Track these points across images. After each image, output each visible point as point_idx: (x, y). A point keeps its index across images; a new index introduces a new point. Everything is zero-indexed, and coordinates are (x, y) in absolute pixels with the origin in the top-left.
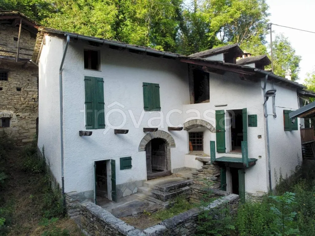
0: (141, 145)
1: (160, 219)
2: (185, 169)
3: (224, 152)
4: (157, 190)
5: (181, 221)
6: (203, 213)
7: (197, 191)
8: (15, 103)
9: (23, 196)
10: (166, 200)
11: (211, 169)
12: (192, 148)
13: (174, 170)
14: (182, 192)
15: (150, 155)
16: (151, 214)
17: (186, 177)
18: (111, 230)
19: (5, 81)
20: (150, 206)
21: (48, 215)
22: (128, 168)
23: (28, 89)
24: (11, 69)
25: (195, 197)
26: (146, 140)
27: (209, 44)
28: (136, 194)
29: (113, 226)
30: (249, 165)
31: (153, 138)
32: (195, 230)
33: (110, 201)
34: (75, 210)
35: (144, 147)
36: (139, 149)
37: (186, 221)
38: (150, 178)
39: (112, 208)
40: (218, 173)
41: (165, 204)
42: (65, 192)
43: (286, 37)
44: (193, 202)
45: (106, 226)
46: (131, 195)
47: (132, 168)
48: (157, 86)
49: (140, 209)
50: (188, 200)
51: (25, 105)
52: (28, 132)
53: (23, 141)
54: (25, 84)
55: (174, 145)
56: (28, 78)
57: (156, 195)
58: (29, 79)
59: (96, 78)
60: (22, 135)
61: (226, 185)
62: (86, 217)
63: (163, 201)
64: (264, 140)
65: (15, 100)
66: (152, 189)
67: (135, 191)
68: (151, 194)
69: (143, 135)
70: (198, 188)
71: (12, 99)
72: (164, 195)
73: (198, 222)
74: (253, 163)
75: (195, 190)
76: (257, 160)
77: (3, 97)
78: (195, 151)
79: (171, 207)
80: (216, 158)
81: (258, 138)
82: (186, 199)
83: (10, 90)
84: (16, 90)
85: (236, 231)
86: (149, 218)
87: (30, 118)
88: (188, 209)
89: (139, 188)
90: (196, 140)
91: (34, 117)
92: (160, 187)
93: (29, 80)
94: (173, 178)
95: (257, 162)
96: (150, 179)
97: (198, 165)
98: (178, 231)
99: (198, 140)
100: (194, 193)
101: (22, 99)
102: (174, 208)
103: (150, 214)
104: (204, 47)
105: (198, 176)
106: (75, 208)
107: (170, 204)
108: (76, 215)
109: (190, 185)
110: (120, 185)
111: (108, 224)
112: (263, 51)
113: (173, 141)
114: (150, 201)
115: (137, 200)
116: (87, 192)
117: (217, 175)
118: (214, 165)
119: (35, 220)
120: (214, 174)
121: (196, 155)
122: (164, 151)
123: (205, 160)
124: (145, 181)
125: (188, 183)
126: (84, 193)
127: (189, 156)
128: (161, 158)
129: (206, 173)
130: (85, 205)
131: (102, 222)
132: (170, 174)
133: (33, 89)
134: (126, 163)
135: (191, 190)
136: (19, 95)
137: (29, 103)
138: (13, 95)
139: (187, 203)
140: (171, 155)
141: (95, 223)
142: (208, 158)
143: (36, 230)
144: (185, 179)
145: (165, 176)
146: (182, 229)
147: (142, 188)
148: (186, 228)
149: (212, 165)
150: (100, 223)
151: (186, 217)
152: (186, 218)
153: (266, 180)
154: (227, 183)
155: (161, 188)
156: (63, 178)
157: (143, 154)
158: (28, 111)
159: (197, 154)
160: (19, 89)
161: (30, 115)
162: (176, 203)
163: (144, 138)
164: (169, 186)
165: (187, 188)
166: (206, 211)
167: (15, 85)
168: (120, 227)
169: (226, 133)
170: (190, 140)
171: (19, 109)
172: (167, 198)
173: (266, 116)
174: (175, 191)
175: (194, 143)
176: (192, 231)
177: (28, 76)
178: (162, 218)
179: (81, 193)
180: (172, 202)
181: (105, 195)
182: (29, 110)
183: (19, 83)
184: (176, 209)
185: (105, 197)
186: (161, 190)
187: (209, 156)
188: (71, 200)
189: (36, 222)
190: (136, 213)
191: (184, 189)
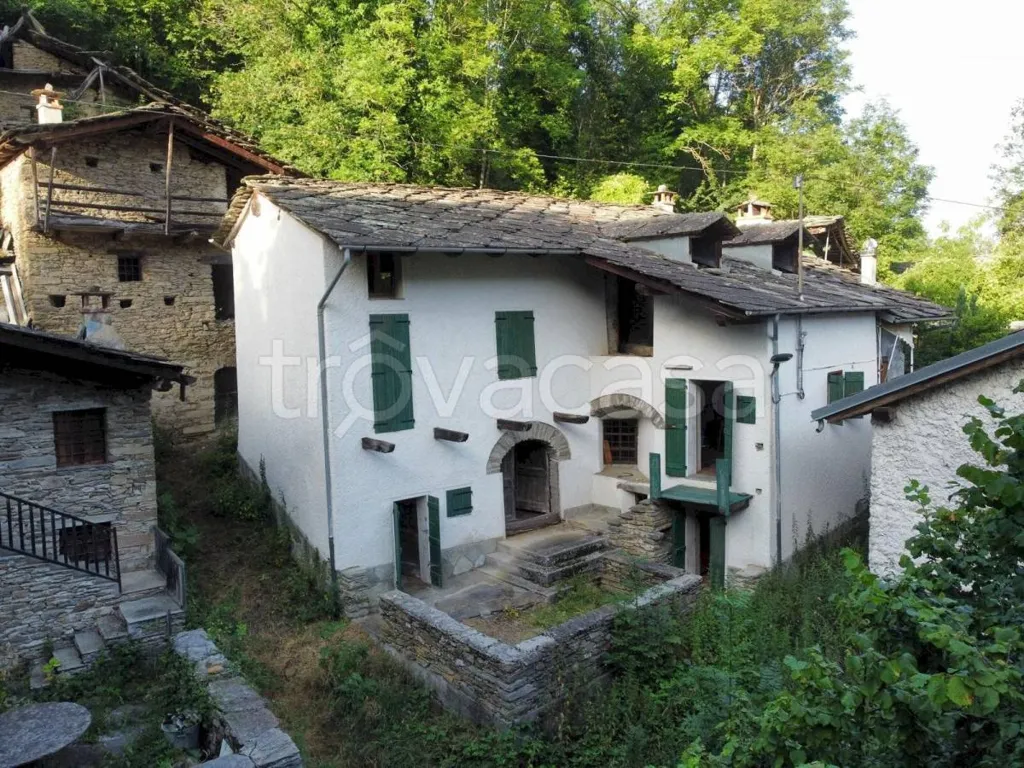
0: (491, 460)
1: (538, 624)
2: (594, 509)
3: (683, 475)
4: (530, 560)
5: (581, 629)
6: (624, 615)
7: (617, 565)
8: (164, 336)
9: (234, 573)
10: (550, 584)
11: (651, 514)
12: (609, 456)
13: (566, 512)
14: (586, 565)
15: (512, 478)
16: (520, 614)
17: (595, 529)
18: (454, 644)
19: (138, 283)
20: (517, 596)
21: (304, 617)
22: (464, 513)
23: (190, 300)
24: (148, 250)
25: (612, 577)
26: (504, 448)
27: (671, 122)
28: (481, 570)
29: (458, 637)
30: (730, 510)
31: (519, 441)
32: (609, 645)
33: (426, 584)
34: (360, 605)
35: (498, 464)
36: (487, 469)
37: (591, 629)
38: (511, 532)
39: (435, 601)
40: (667, 522)
41: (550, 592)
42: (336, 568)
43: (894, 108)
44: (608, 587)
45: (442, 638)
46: (472, 570)
47: (473, 512)
48: (528, 317)
49: (495, 603)
50: (598, 583)
51: (186, 342)
52: (195, 410)
53: (187, 431)
54: (184, 286)
55: (567, 455)
56: (189, 268)
57: (529, 572)
58: (191, 271)
59: (393, 317)
60: (182, 417)
61: (685, 548)
62: (396, 621)
63: (543, 585)
64: (769, 454)
65: (163, 331)
66: (519, 558)
67: (480, 562)
68: (515, 569)
69: (496, 435)
70: (620, 560)
71: (155, 328)
72: (547, 574)
73: (615, 631)
74: (743, 504)
75: (613, 564)
76: (752, 497)
77: (134, 324)
78: (617, 465)
79: (560, 599)
80: (662, 489)
81: (755, 450)
82: (593, 581)
83: (148, 306)
84: (162, 304)
85: (687, 648)
86: (516, 623)
87: (198, 373)
88: (598, 605)
89: (490, 556)
90: (620, 438)
91: (208, 369)
92: (536, 554)
93: (191, 275)
94: (563, 530)
95: (753, 503)
96: (513, 535)
97: (622, 502)
98: (576, 647)
99: (624, 438)
100: (612, 570)
101: (179, 325)
102: (568, 601)
103: (517, 614)
104: (657, 131)
105: (620, 528)
106: (360, 601)
107: (560, 592)
108: (363, 616)
109: (602, 548)
110: (447, 551)
111: (446, 635)
112: (826, 148)
113: (566, 443)
114: (514, 585)
115: (484, 583)
116: (379, 566)
117: (664, 527)
118: (658, 506)
119: (280, 627)
120: (656, 527)
121: (620, 477)
122: (545, 467)
123: (639, 491)
124: (501, 539)
125: (599, 545)
126: (374, 569)
127: (603, 478)
128: (535, 483)
129: (639, 523)
130: (389, 598)
131: (434, 631)
132: (557, 520)
133: (202, 299)
134: (460, 502)
135: (605, 564)
136: (171, 315)
137: (196, 334)
138: (158, 317)
139: (595, 590)
140: (560, 477)
141: (416, 633)
142: (644, 487)
143: (289, 645)
144: (591, 534)
145: (545, 526)
146: (585, 644)
147: (495, 556)
148: (592, 641)
149: (653, 507)
150: (429, 632)
151: (592, 621)
152: (590, 625)
153: (768, 541)
154: (686, 544)
155: (539, 558)
156: (331, 541)
157: (498, 479)
158: (195, 355)
159: (620, 473)
160: (169, 301)
161: (199, 365)
162: (572, 589)
163: (498, 443)
164: (555, 554)
165: (596, 555)
166: (629, 611)
167: (161, 292)
168: (471, 640)
169: (687, 432)
170: (606, 438)
171: (172, 352)
172: (553, 579)
173: (776, 400)
174: (569, 564)
175: (615, 445)
176: (604, 645)
177: (190, 263)
178: (544, 622)
179: (368, 570)
180: (563, 589)
181: (414, 572)
182: (196, 353)
183: (169, 284)
184: (571, 603)
185: (413, 576)
186: (538, 561)
187: (646, 482)
188: (352, 585)
189: (282, 630)
190: (488, 611)
191: (588, 558)
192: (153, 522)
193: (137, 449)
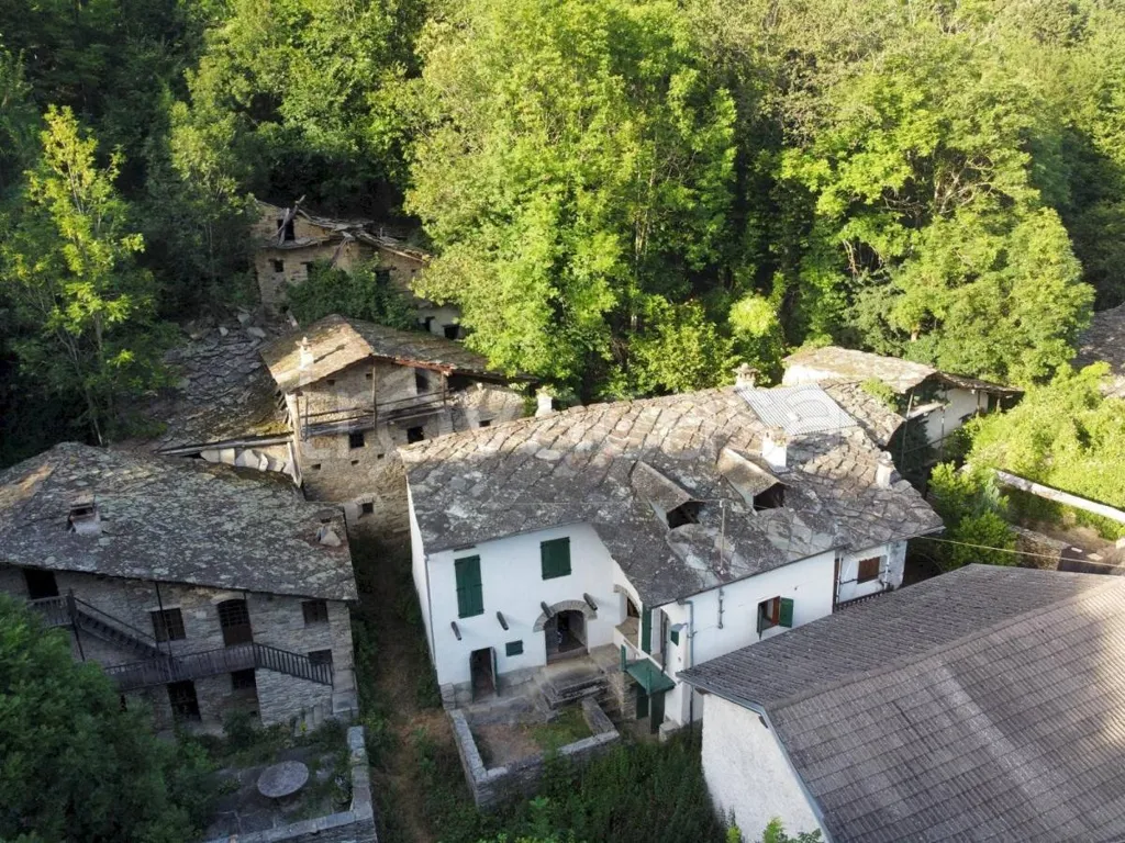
0: (537, 624)
2: (613, 647)
3: (649, 653)
8: (378, 479)
10: (554, 710)
13: (592, 649)
19: (361, 448)
20: (534, 713)
22: (518, 654)
23: (394, 453)
28: (527, 684)
35: (541, 627)
36: (534, 629)
38: (549, 663)
41: (551, 715)
46: (522, 683)
47: (524, 653)
48: (566, 541)
51: (391, 481)
53: (395, 531)
54: (389, 447)
55: (594, 617)
56: (392, 434)
57: (546, 697)
58: (394, 436)
59: (469, 558)
65: (378, 475)
69: (540, 611)
71: (373, 475)
76: (676, 685)
77: (360, 474)
83: (368, 462)
84: (376, 459)
86: (524, 733)
87: (400, 497)
89: (534, 675)
92: (553, 686)
93: (394, 439)
94: (586, 662)
101: (387, 471)
103: (526, 727)
107: (556, 716)
110: (506, 674)
113: (594, 611)
115: (524, 696)
124: (543, 666)
125: (598, 682)
132: (585, 653)
134: (515, 648)
136: (382, 466)
140: (588, 630)
144: (599, 671)
145: (575, 658)
147: (537, 676)
152: (530, 764)
153: (681, 711)
157: (542, 634)
160: (381, 457)
163: (542, 615)
164: (563, 689)
167: (375, 452)
169: (652, 631)
173: (691, 636)
174: (571, 696)
180: (559, 714)
183: (380, 447)
191: (585, 692)
192: (351, 648)
193: (342, 616)
